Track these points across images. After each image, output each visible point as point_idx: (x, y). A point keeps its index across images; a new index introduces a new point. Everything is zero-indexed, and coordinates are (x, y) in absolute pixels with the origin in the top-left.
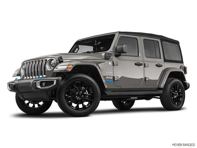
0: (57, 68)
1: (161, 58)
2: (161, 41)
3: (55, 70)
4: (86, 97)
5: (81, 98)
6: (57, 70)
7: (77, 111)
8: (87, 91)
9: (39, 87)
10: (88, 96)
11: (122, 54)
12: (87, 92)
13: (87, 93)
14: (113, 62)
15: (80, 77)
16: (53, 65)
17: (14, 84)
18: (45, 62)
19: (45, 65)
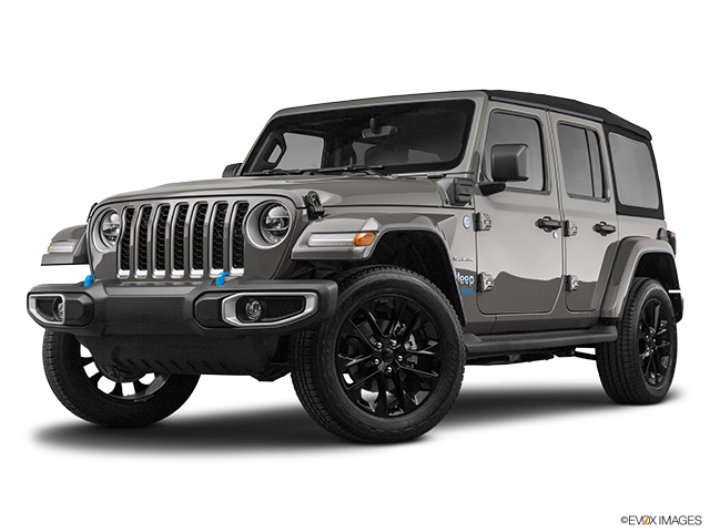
0: (306, 243)
1: (608, 200)
2: (605, 131)
3: (296, 248)
4: (410, 363)
5: (394, 365)
6: (305, 249)
7: (381, 419)
8: (412, 339)
9: (232, 319)
10: (414, 359)
11: (508, 184)
12: (414, 343)
13: (414, 347)
14: (477, 218)
15: (394, 281)
16: (278, 228)
17: (83, 299)
18: (238, 211)
19: (240, 226)
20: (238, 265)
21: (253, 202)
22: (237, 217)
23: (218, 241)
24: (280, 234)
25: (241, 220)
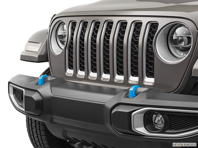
9: (141, 130)
16: (183, 44)
17: (36, 97)
18: (150, 30)
19: (151, 43)
20: (150, 74)
21: (162, 23)
22: (149, 35)
23: (134, 53)
24: (185, 50)
25: (152, 38)
